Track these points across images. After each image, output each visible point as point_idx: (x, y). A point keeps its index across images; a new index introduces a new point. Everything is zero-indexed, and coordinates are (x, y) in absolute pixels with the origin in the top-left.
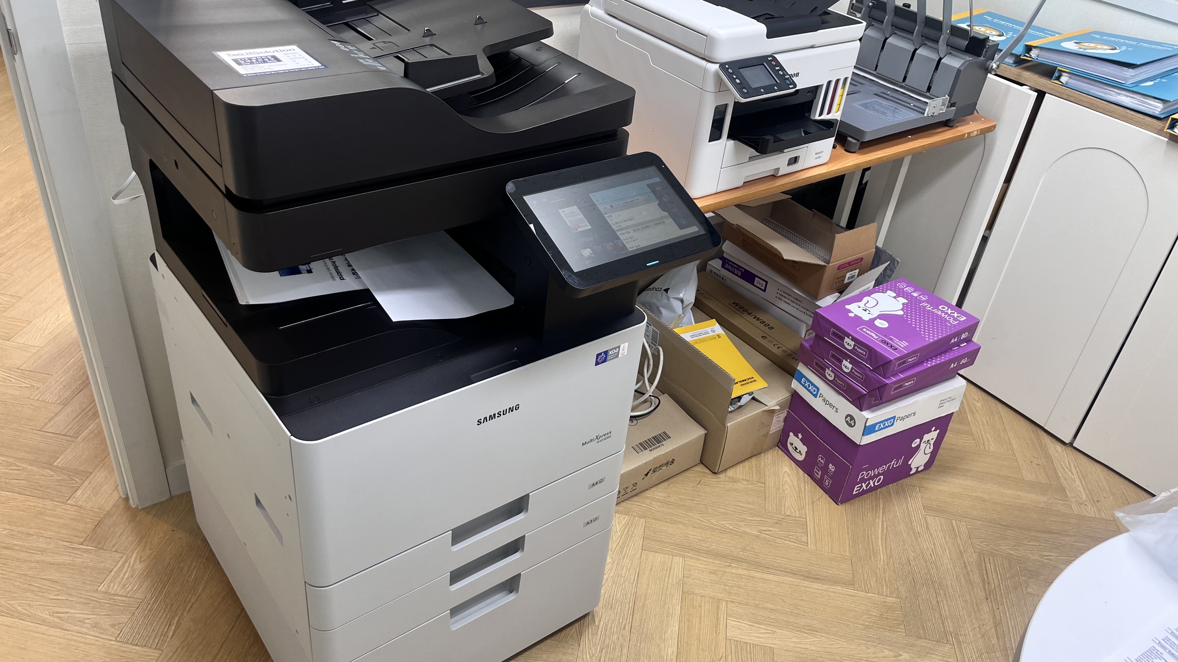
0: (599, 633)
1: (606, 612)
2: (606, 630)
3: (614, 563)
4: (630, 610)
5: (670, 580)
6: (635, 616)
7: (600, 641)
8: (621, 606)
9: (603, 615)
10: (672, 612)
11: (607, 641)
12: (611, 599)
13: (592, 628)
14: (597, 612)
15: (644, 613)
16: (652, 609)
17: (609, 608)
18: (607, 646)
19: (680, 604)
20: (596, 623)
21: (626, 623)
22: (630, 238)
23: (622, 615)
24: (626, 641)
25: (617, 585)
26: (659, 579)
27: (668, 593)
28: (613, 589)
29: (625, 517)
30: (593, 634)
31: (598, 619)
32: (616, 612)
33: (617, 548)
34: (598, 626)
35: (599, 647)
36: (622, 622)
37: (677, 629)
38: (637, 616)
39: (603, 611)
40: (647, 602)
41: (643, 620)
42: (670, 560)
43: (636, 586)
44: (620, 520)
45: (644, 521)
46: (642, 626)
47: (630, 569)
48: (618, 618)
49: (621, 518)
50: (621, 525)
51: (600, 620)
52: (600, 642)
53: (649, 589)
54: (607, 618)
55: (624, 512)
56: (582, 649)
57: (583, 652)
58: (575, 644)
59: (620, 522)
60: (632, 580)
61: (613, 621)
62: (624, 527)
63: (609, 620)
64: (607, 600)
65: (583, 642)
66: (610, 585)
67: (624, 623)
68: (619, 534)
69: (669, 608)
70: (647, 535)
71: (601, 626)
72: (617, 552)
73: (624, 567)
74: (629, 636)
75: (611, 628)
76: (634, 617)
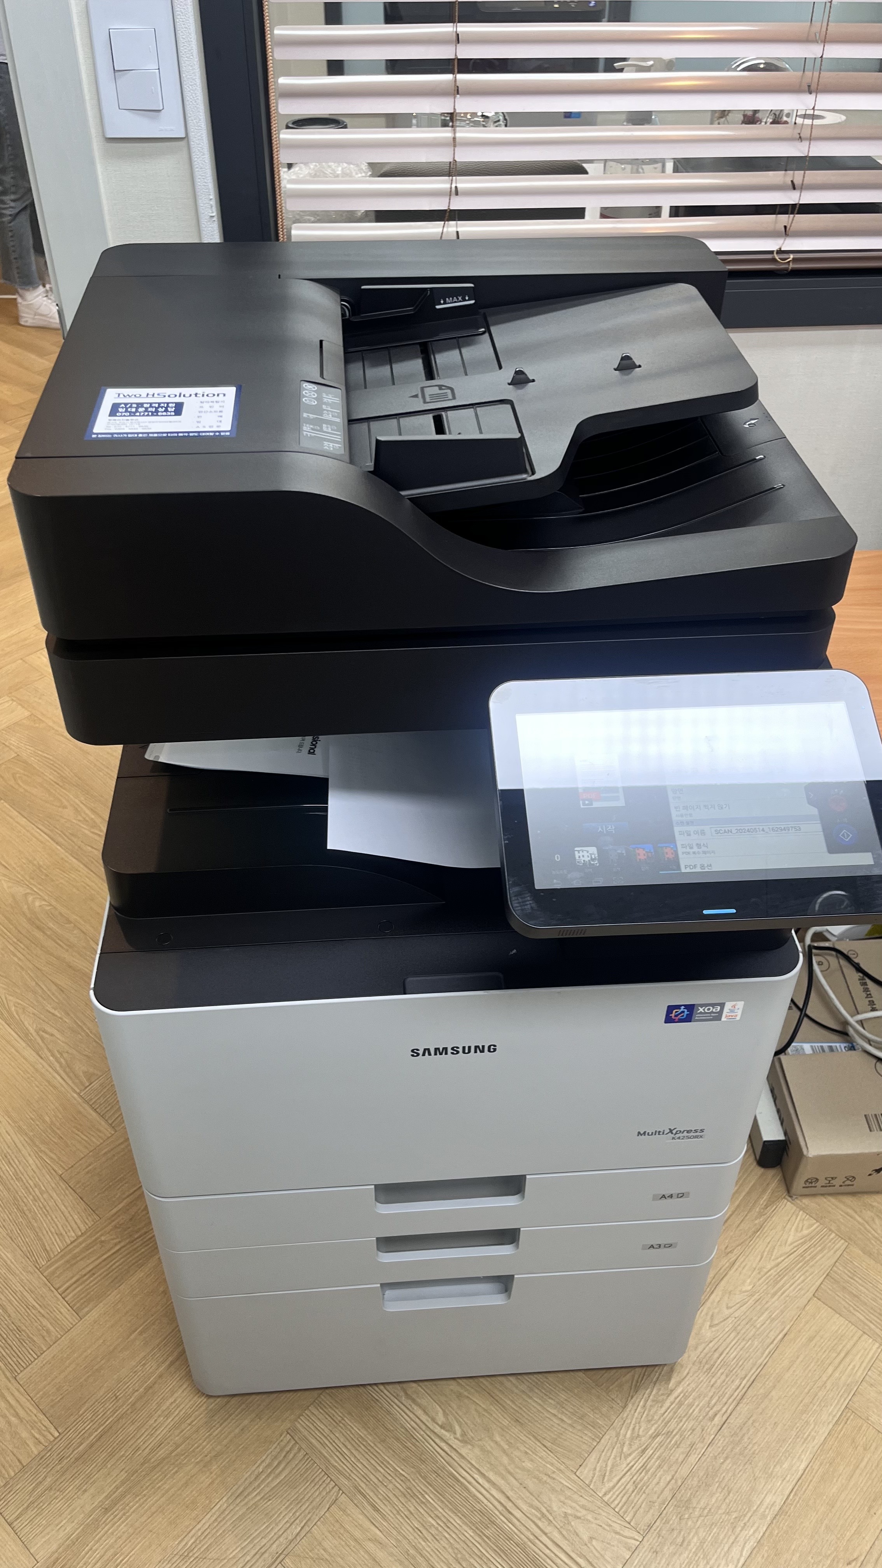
0: (667, 1404)
1: (696, 1375)
2: (680, 1404)
3: (752, 1295)
4: (738, 1391)
5: (837, 1374)
6: (741, 1405)
7: (662, 1419)
8: (727, 1376)
9: (688, 1377)
10: (810, 1432)
11: (672, 1425)
12: (716, 1355)
13: (660, 1389)
14: (682, 1366)
15: (760, 1410)
16: (777, 1410)
17: (705, 1369)
18: (669, 1433)
19: (831, 1426)
20: (671, 1385)
21: (719, 1411)
22: (699, 846)
23: (721, 1392)
24: (703, 1442)
25: (739, 1337)
26: (817, 1362)
27: (819, 1394)
28: (728, 1340)
29: (813, 1224)
30: (656, 1401)
31: (678, 1379)
32: (712, 1383)
33: (772, 1271)
34: (672, 1391)
35: (653, 1428)
36: (715, 1404)
37: (803, 1466)
38: (744, 1408)
39: (693, 1370)
40: (773, 1393)
41: (751, 1421)
42: (855, 1338)
43: (771, 1354)
44: (800, 1226)
45: (844, 1246)
46: (744, 1430)
47: (773, 1320)
48: (711, 1394)
49: (805, 1222)
50: (799, 1235)
51: (680, 1382)
52: (660, 1421)
53: (791, 1371)
54: (693, 1385)
55: (816, 1214)
56: (625, 1415)
57: (625, 1421)
58: (619, 1401)
59: (800, 1230)
60: (769, 1341)
61: (699, 1397)
62: (803, 1240)
63: (693, 1390)
64: (709, 1355)
65: (633, 1404)
66: (727, 1330)
67: (715, 1409)
68: (787, 1249)
69: (807, 1422)
70: (835, 1272)
71: (675, 1394)
72: (767, 1278)
73: (767, 1309)
74: (713, 1436)
75: (690, 1405)
76: (738, 1408)
